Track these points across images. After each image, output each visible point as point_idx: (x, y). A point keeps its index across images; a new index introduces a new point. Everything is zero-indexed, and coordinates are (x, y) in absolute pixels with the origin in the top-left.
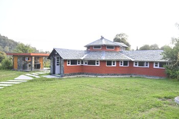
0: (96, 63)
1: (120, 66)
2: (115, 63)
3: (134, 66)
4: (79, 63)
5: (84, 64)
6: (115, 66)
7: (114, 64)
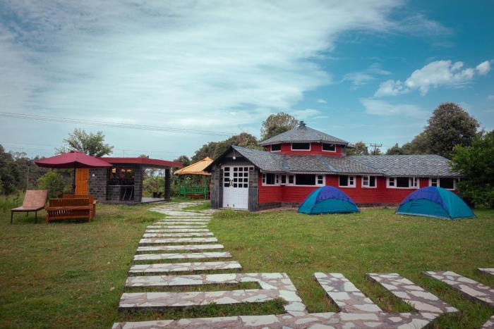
0: (317, 180)
1: (363, 186)
2: (355, 181)
3: (388, 186)
4: (277, 182)
5: (287, 184)
6: (354, 186)
7: (352, 183)
